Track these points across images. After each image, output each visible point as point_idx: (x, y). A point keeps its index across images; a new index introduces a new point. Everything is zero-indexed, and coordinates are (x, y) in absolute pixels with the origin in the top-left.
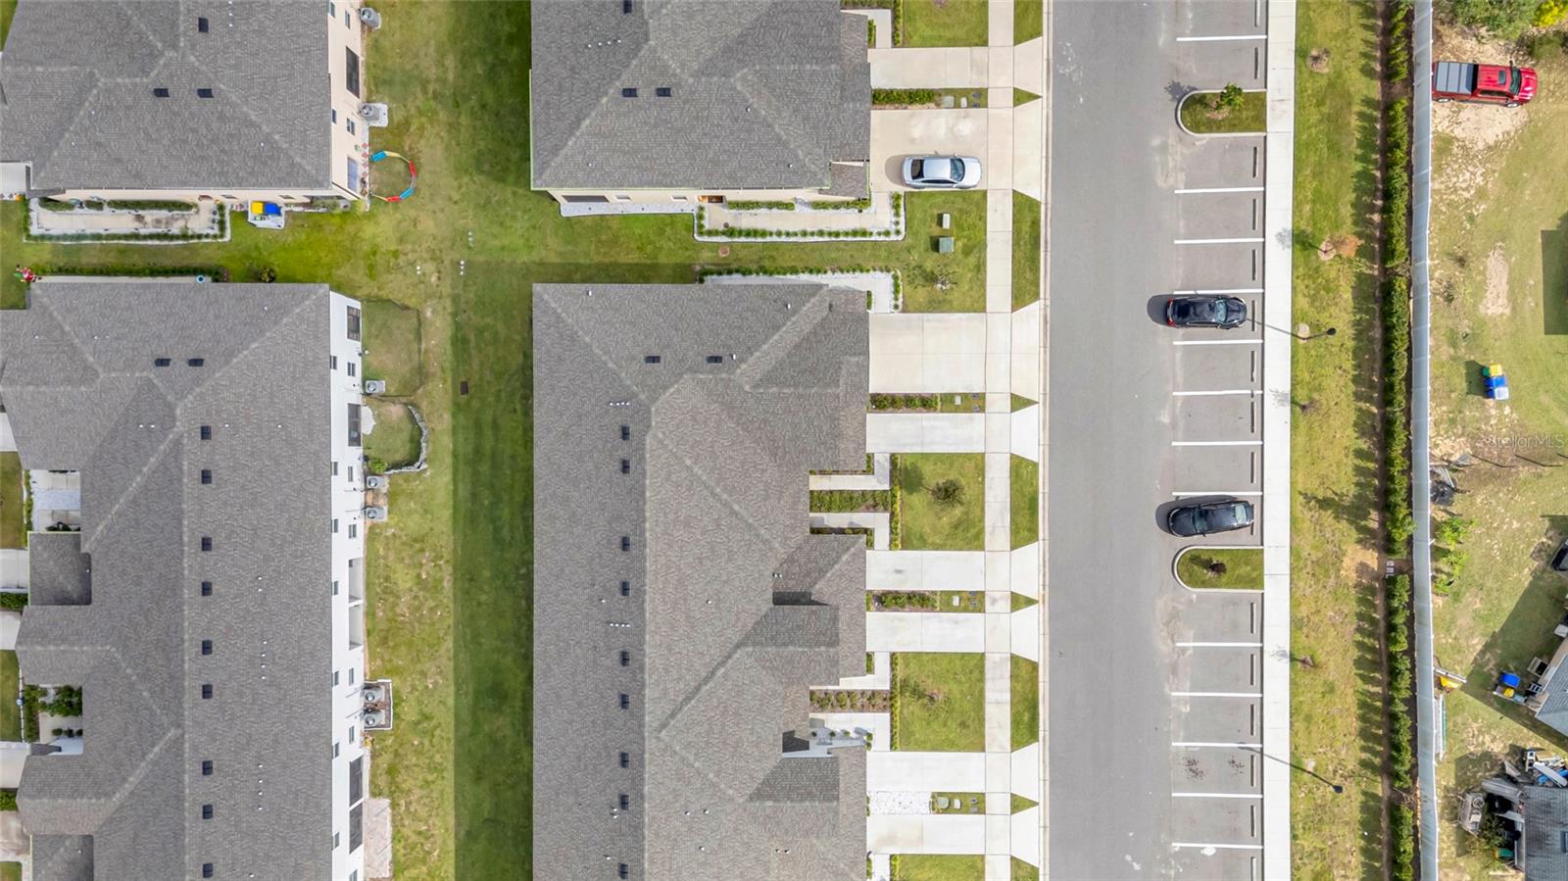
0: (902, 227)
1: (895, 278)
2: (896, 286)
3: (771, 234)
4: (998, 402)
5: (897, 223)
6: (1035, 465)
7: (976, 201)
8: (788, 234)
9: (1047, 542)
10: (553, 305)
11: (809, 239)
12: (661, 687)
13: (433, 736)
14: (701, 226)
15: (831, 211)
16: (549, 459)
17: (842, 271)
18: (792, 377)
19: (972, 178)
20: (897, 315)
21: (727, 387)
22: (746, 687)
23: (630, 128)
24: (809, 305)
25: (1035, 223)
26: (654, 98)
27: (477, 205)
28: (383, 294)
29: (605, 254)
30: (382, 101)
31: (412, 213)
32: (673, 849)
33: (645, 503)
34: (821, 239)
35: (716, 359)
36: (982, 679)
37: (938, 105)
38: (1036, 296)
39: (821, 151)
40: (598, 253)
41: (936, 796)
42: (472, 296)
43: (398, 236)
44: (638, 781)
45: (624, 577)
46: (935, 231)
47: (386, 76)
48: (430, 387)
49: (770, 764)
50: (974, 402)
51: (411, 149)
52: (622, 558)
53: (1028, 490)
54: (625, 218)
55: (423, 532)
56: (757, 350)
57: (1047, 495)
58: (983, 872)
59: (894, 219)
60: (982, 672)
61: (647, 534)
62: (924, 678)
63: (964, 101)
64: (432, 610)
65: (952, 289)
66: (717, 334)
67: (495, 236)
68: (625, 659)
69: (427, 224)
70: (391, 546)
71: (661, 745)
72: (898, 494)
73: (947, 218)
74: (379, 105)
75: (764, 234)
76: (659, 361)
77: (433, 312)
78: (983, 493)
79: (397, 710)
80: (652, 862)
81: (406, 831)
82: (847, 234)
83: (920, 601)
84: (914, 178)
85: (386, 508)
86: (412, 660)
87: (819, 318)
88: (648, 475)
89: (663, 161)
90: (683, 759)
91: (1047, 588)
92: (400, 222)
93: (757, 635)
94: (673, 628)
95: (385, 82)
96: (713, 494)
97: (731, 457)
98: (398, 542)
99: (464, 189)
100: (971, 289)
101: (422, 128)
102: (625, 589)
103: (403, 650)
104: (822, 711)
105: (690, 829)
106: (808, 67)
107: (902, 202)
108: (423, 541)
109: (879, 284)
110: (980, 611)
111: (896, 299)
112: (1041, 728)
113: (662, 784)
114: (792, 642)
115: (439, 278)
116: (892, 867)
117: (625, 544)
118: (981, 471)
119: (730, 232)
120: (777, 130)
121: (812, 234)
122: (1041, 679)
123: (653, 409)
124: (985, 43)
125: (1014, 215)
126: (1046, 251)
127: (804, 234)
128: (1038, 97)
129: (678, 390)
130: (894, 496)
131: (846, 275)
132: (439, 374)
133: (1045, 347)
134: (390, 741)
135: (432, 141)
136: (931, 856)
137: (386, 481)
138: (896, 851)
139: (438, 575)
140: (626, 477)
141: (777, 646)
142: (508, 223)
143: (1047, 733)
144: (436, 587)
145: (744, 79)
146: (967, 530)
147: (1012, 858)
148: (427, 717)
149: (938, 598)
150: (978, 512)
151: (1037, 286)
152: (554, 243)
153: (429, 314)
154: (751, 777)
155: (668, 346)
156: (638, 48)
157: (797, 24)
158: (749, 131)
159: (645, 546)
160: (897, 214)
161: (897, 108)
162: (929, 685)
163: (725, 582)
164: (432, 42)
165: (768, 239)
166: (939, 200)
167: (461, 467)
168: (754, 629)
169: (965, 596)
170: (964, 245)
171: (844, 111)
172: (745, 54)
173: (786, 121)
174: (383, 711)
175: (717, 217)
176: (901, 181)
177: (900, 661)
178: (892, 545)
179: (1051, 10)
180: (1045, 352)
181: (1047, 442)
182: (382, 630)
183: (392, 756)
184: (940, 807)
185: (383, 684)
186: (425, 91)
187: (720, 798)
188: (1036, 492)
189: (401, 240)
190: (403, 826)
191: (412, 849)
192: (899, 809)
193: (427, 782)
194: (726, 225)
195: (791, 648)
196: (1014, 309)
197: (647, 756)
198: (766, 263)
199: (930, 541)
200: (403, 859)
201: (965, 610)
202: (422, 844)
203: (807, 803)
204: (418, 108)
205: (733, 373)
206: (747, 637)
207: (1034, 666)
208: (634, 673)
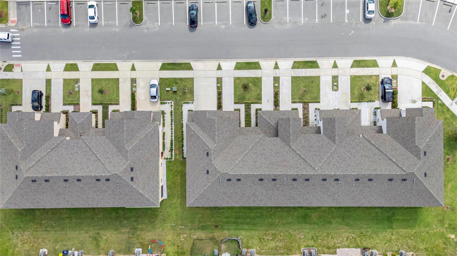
0: (170, 102)
1: (184, 103)
2: (186, 103)
3: (172, 139)
4: (219, 74)
5: (169, 103)
6: (237, 63)
7: (163, 81)
8: (172, 134)
9: (259, 59)
10: (192, 201)
11: (173, 128)
12: (303, 169)
13: (318, 236)
14: (170, 159)
15: (165, 122)
16: (237, 202)
17: (182, 118)
18: (212, 132)
19: (156, 82)
20: (194, 103)
21: (215, 151)
22: (302, 145)
23: (142, 179)
24: (192, 128)
25: (169, 64)
26: (134, 172)
27: (164, 223)
28: (189, 250)
29: (178, 186)
30: (134, 250)
31: (166, 241)
32: (350, 166)
33: (249, 174)
34: (173, 125)
35: (208, 154)
36: (299, 77)
37: (135, 92)
38: (189, 63)
39: (148, 124)
40: (177, 188)
41: (333, 90)
42: (190, 224)
43: (172, 245)
44: (331, 176)
45: (270, 180)
46: (171, 92)
47: (127, 249)
48: (216, 237)
49: (325, 138)
50: (219, 80)
51: (148, 242)
52: (265, 181)
53: (244, 65)
54: (168, 180)
55: (258, 239)
56: (205, 142)
57: (246, 60)
58: (355, 76)
59: (167, 104)
60: (297, 77)
61: (258, 173)
62: (299, 94)
63: (134, 85)
64: (281, 236)
65: (187, 87)
66: (200, 154)
67: (173, 218)
68: (295, 180)
69: (169, 237)
70: (262, 248)
71: (320, 169)
72: (246, 102)
73: (167, 89)
74: (136, 251)
75: (172, 141)
76: (208, 170)
77: (195, 236)
78: (245, 78)
79: (311, 246)
80: (354, 172)
81: (347, 244)
82: (172, 117)
83: (276, 95)
84: (156, 98)
85: (251, 250)
86: (296, 242)
87: (196, 125)
88: (241, 173)
89: (151, 169)
90: (324, 163)
91: (272, 59)
92: (169, 245)
93: (287, 142)
94: (285, 166)
95: (129, 249)
96: (246, 155)
97: (236, 150)
98: (261, 246)
99: (159, 226)
100: (187, 82)
101: (142, 239)
102: (274, 180)
103: (293, 245)
104: (309, 123)
105: (344, 161)
106: (125, 129)
107: (163, 102)
108: (261, 239)
109: (186, 108)
110: (279, 78)
111: (190, 103)
112: (313, 60)
113: (331, 169)
114: (289, 131)
115: (185, 234)
116: (354, 102)
117: (261, 180)
118: (239, 78)
119: (171, 150)
120: (143, 137)
121: (172, 127)
122: (299, 60)
123: (222, 172)
124: (118, 79)
125: (166, 70)
126: (176, 61)
127: (172, 129)
128: (133, 64)
129: (217, 165)
130: (246, 103)
131: (183, 117)
132: (212, 234)
133: (203, 61)
134: (320, 249)
135: (146, 236)
136: (351, 91)
137: (243, 249)
138: (350, 101)
139: (271, 234)
140: (242, 180)
141: (290, 136)
142: (169, 214)
143: (314, 58)
144: (274, 235)
145: (128, 147)
146: (256, 82)
147: (351, 67)
148: (313, 238)
149: (275, 90)
150: (251, 79)
151: (186, 63)
152: (174, 201)
153: (195, 237)
154: (329, 143)
155: (204, 168)
156: (119, 177)
157: (113, 132)
158: (143, 145)
159: (262, 174)
160: (166, 103)
161: (136, 103)
162: (301, 92)
163: (272, 151)
164: (118, 236)
165: (173, 139)
166: (162, 91)
167: (239, 228)
168: (285, 143)
169: (275, 82)
170: (175, 84)
171: (137, 118)
172: (121, 146)
173: (140, 135)
174: (311, 251)
175: (167, 154)
176: (157, 101)
177: (294, 101)
178: (261, 103)
179: (109, 61)
180: (205, 61)
181: (230, 60)
182: (287, 251)
183: (324, 248)
184: (336, 88)
185: (303, 250)
186: (132, 238)
187: (335, 152)
188: (245, 63)
189: (174, 245)
190: (345, 245)
191: (352, 242)
192: (337, 101)
193: (332, 238)
194: (169, 151)
195: (291, 132)
196: (193, 70)
197: (323, 173)
198: (180, 140)
199: (259, 92)
200: (355, 245)
201: (279, 82)
202: (350, 239)
203: (336, 127)
204: (136, 240)
205: (211, 149)
206: (288, 145)
207: (295, 62)
208: (299, 177)
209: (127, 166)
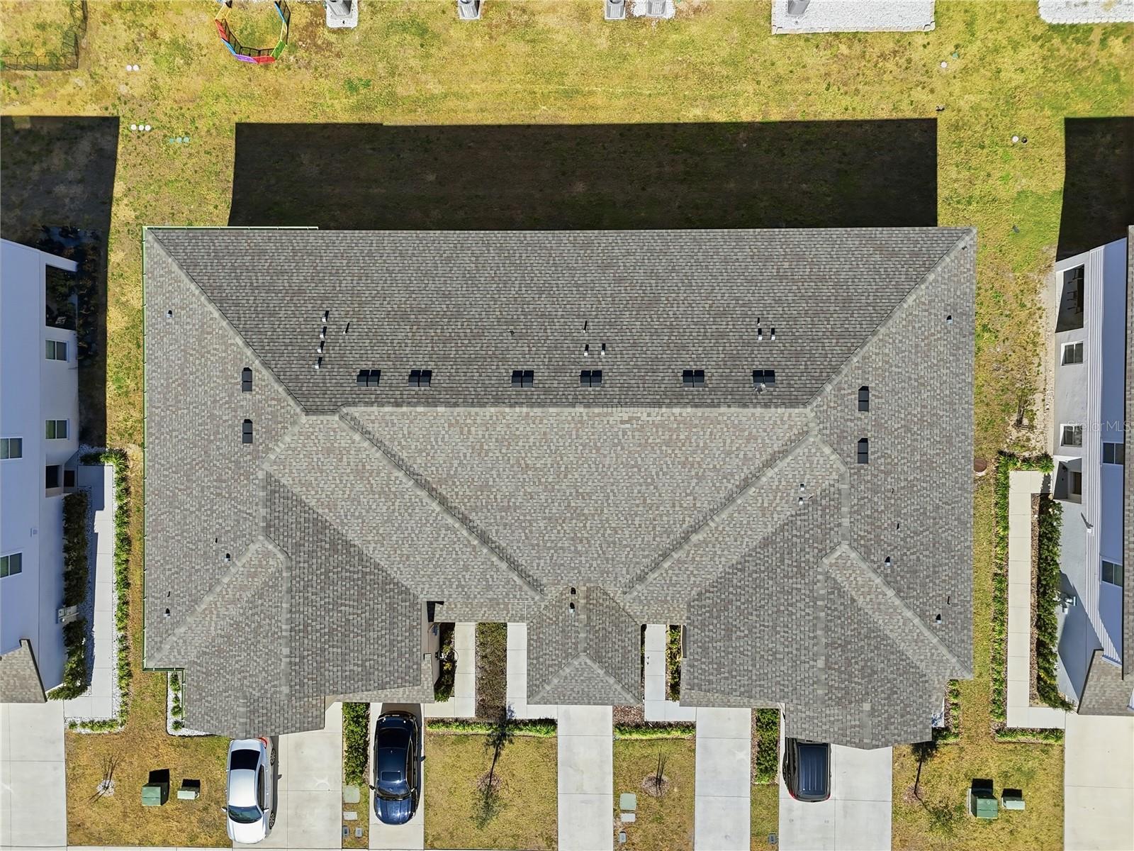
1: (114, 723)
2: (102, 725)
20: (61, 728)
63: (352, 816)
156: (298, 397)
209: (268, 450)
